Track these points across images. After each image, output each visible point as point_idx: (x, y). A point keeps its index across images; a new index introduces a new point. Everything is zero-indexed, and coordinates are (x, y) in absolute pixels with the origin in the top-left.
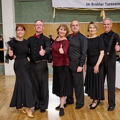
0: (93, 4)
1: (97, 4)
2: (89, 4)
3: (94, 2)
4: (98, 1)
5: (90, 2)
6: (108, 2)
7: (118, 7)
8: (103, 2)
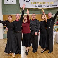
0: (38, 6)
2: (36, 6)
3: (39, 5)
4: (41, 5)
5: (37, 5)
6: (45, 5)
7: (49, 7)
8: (43, 5)
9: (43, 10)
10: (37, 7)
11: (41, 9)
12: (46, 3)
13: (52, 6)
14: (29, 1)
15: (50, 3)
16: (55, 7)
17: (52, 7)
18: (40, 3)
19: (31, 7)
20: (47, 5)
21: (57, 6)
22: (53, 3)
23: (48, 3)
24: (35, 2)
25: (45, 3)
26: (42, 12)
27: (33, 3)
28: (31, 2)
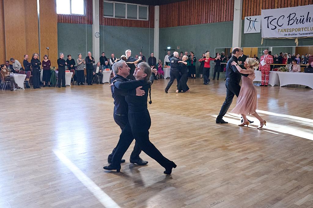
1: (293, 35)
2: (287, 35)
3: (290, 33)
4: (294, 32)
5: (288, 33)
6: (301, 32)
7: (308, 36)
8: (297, 33)
9: (296, 41)
10: (287, 37)
11: (294, 40)
12: (304, 29)
14: (276, 27)
15: (309, 29)
18: (293, 30)
19: (277, 36)
20: (304, 33)
23: (306, 29)
24: (284, 29)
25: (301, 30)
26: (296, 43)
27: (282, 31)
28: (279, 29)
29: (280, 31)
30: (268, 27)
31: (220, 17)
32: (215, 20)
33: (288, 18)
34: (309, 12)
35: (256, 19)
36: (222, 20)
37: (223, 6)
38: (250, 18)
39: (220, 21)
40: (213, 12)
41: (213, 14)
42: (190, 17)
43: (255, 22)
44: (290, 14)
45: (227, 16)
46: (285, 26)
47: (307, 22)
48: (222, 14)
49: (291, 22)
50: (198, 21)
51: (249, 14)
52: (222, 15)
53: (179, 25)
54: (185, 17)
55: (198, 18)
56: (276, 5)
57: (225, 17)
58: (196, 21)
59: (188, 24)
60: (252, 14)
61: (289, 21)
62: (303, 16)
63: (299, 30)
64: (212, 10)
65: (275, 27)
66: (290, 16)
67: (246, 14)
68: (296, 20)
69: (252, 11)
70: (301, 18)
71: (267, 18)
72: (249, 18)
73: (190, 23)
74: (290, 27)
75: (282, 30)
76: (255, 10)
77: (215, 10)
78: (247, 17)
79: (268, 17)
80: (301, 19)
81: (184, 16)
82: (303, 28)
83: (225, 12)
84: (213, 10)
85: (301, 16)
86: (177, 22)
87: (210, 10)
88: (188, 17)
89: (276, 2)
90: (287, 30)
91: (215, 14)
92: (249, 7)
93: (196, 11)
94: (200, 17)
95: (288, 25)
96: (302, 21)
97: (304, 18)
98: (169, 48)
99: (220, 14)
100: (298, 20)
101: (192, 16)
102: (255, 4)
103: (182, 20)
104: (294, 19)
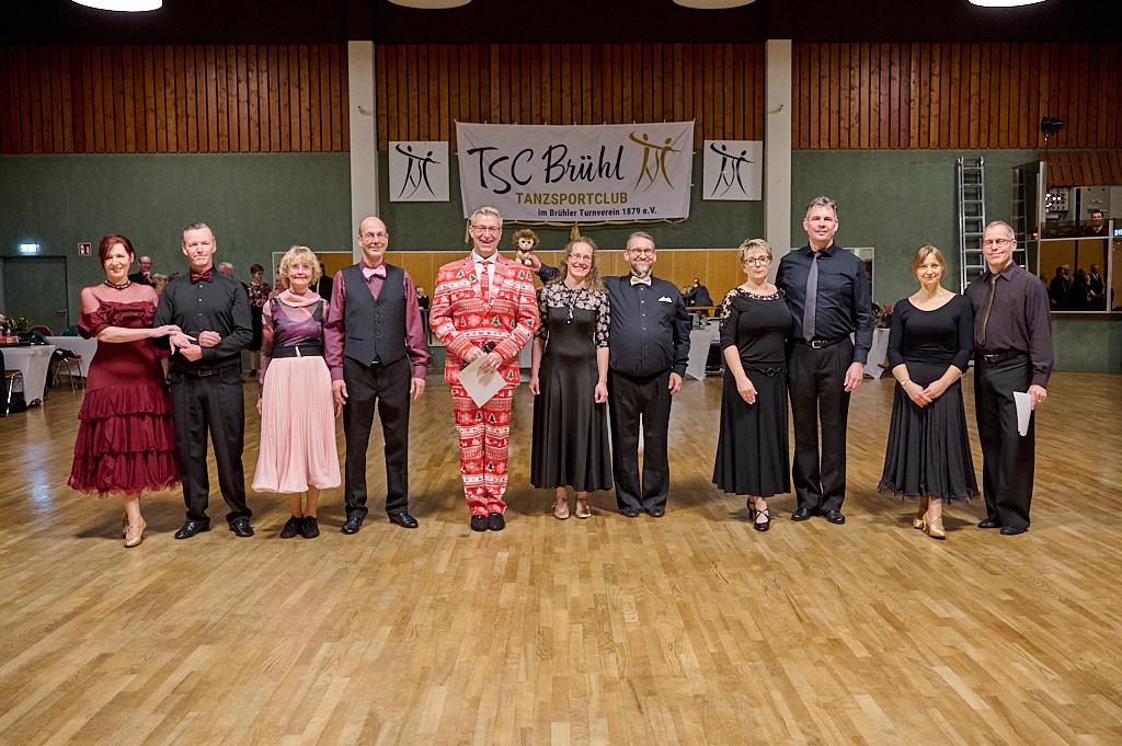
0: (552, 211)
1: (564, 213)
2: (544, 213)
3: (556, 208)
4: (566, 205)
5: (547, 208)
6: (587, 208)
7: (607, 218)
8: (576, 207)
10: (547, 219)
12: (593, 198)
13: (621, 212)
14: (509, 186)
15: (609, 199)
16: (636, 217)
17: (623, 217)
18: (561, 200)
20: (596, 210)
21: (645, 211)
22: (623, 198)
23: (600, 199)
24: (535, 195)
25: (587, 200)
27: (528, 199)
28: (520, 194)
29: (523, 198)
30: (483, 184)
31: (285, 131)
32: (265, 144)
33: (544, 158)
34: (603, 148)
35: (430, 154)
36: (295, 146)
37: (295, 91)
38: (410, 149)
39: (285, 146)
40: (253, 109)
41: (255, 117)
42: (141, 118)
43: (428, 163)
44: (551, 148)
45: (317, 131)
46: (538, 186)
47: (600, 176)
48: (295, 120)
49: (555, 173)
50: (183, 142)
51: (403, 133)
52: (295, 127)
53: (79, 146)
54: (115, 117)
55: (182, 127)
56: (495, 112)
57: (306, 133)
58: (172, 139)
59: (131, 147)
60: (414, 132)
61: (548, 170)
62: (589, 158)
63: (580, 198)
64: (248, 101)
65: (505, 187)
66: (549, 153)
67: (394, 132)
68: (570, 169)
69: (414, 123)
70: (583, 161)
71: (477, 154)
72: (404, 145)
73: (142, 146)
74: (552, 188)
75: (528, 195)
76: (424, 122)
77: (264, 102)
78: (396, 143)
79: (482, 150)
80: (583, 165)
81: (110, 111)
82: (590, 195)
83: (305, 114)
84: (254, 99)
85: (583, 158)
86: (68, 132)
87: (238, 101)
88: (130, 120)
89: (495, 103)
90: (543, 198)
91: (264, 118)
92: (403, 109)
93: (171, 97)
94: (192, 121)
95: (547, 181)
96: (586, 173)
97: (591, 164)
98: (29, 249)
99: (285, 121)
100: (574, 167)
101: (151, 116)
102: (424, 100)
103: (99, 126)
104: (564, 162)
